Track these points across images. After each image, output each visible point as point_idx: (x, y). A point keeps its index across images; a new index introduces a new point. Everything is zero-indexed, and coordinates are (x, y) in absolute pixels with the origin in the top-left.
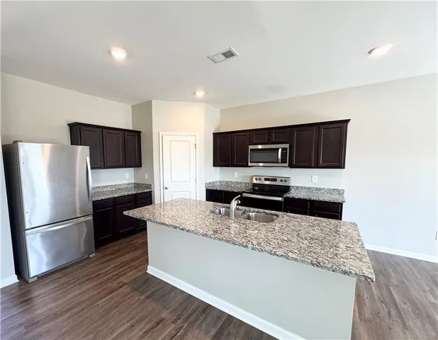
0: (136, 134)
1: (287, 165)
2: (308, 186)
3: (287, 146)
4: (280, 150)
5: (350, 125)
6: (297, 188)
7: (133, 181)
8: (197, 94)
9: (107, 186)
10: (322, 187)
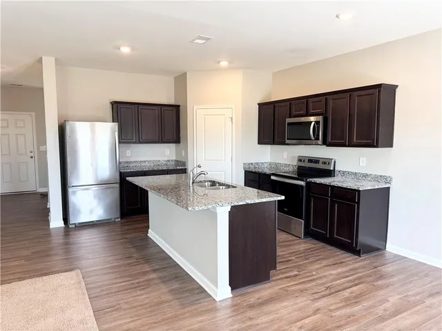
0: (173, 108)
1: (320, 142)
2: (354, 171)
3: (320, 118)
4: (313, 124)
5: (398, 91)
6: (344, 172)
7: (174, 158)
8: (221, 63)
9: (145, 162)
10: (369, 173)
